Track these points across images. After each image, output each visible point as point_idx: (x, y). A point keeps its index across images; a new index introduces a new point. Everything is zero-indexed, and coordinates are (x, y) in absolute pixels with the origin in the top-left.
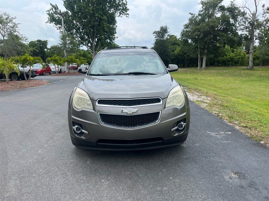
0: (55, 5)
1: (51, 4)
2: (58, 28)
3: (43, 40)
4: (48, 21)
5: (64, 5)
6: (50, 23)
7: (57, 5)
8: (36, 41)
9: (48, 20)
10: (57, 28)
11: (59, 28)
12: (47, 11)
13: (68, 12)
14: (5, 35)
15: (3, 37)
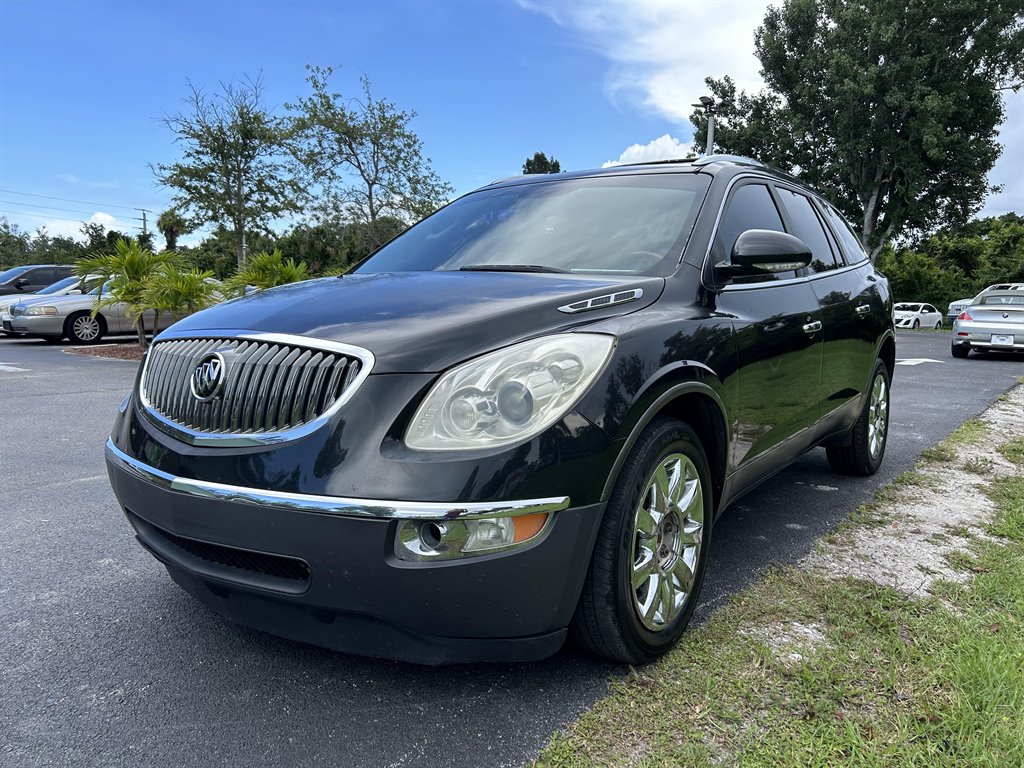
5: (763, 74)
13: (775, 97)
14: (376, 178)
15: (370, 186)
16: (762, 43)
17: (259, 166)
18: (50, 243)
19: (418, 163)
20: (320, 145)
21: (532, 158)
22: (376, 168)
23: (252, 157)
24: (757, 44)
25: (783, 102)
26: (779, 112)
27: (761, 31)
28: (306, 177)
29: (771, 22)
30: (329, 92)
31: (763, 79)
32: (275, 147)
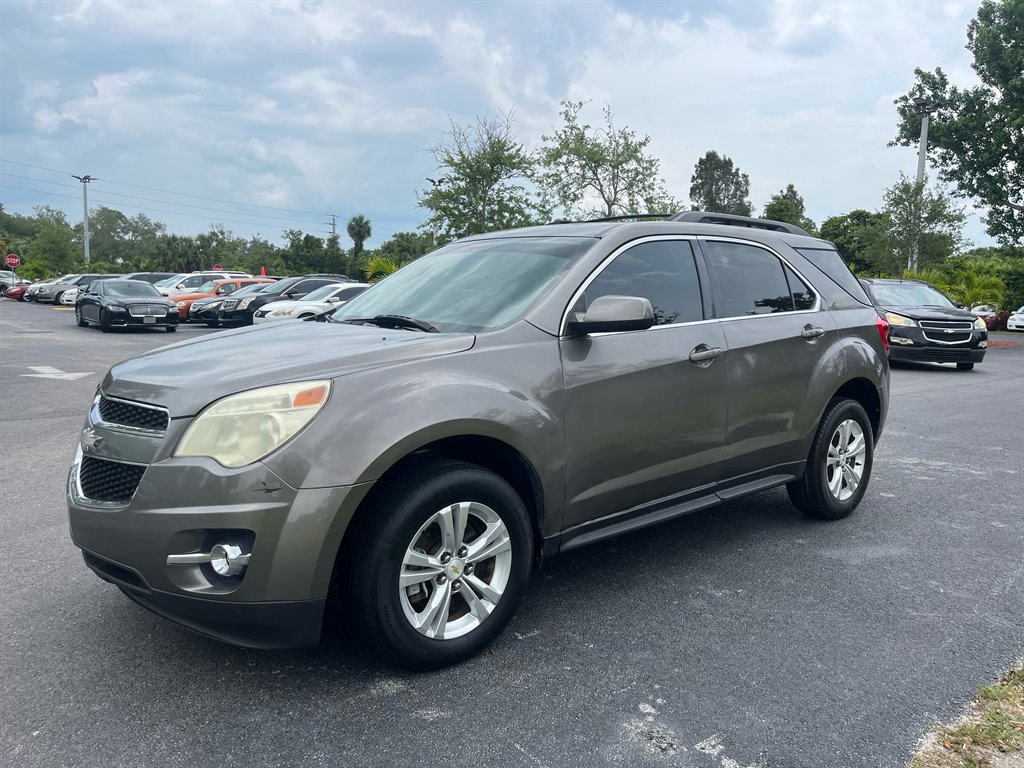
0: (934, 73)
1: (918, 72)
2: (936, 159)
3: (874, 212)
4: (898, 140)
5: (975, 67)
6: (903, 144)
7: (942, 70)
8: (849, 216)
9: (898, 135)
10: (934, 160)
11: (940, 161)
12: (896, 102)
13: (989, 90)
14: (615, 199)
15: (610, 207)
16: (975, 35)
17: (502, 188)
18: (248, 245)
19: (653, 184)
20: (567, 171)
21: (704, 157)
22: (615, 189)
23: (496, 180)
24: (970, 36)
25: (997, 95)
26: (993, 105)
27: (974, 22)
28: (552, 200)
29: (986, 14)
30: (580, 123)
31: (975, 72)
32: (515, 171)
